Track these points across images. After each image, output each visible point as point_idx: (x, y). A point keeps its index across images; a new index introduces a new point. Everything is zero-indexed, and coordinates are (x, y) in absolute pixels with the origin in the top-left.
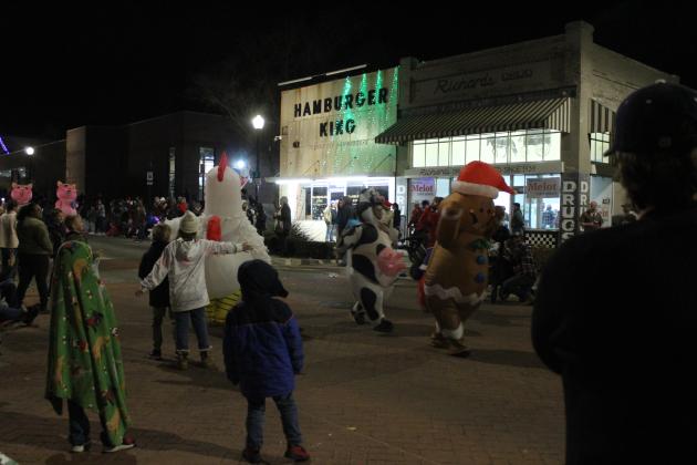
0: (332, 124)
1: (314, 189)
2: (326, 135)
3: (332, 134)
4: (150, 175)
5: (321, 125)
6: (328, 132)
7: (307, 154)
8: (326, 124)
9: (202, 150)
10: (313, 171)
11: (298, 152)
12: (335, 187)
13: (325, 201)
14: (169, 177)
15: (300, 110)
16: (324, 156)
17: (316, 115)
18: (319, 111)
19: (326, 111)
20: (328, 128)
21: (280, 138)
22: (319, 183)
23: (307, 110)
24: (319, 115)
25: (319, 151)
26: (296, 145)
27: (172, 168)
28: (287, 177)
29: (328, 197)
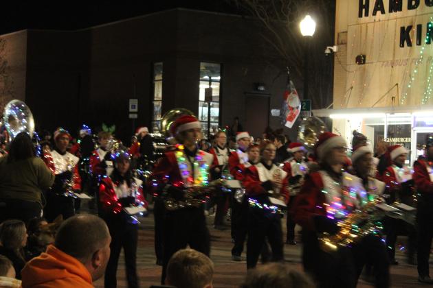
0: (419, 27)
1: (390, 127)
2: (410, 44)
3: (419, 43)
4: (133, 104)
5: (402, 29)
6: (414, 40)
7: (378, 73)
8: (410, 28)
9: (203, 66)
10: (387, 99)
11: (364, 69)
12: (422, 124)
13: (408, 145)
14: (152, 106)
15: (367, 7)
16: (407, 76)
17: (394, 14)
18: (400, 9)
19: (410, 7)
20: (413, 34)
21: (335, 49)
22: (399, 119)
23: (379, 7)
24: (399, 13)
25: (398, 70)
26: (361, 60)
27: (158, 93)
28: (344, 108)
29: (413, 140)
